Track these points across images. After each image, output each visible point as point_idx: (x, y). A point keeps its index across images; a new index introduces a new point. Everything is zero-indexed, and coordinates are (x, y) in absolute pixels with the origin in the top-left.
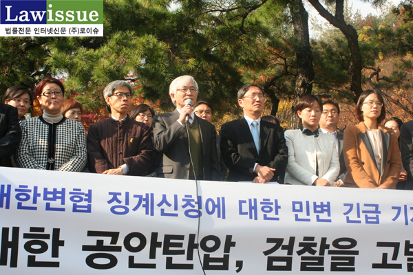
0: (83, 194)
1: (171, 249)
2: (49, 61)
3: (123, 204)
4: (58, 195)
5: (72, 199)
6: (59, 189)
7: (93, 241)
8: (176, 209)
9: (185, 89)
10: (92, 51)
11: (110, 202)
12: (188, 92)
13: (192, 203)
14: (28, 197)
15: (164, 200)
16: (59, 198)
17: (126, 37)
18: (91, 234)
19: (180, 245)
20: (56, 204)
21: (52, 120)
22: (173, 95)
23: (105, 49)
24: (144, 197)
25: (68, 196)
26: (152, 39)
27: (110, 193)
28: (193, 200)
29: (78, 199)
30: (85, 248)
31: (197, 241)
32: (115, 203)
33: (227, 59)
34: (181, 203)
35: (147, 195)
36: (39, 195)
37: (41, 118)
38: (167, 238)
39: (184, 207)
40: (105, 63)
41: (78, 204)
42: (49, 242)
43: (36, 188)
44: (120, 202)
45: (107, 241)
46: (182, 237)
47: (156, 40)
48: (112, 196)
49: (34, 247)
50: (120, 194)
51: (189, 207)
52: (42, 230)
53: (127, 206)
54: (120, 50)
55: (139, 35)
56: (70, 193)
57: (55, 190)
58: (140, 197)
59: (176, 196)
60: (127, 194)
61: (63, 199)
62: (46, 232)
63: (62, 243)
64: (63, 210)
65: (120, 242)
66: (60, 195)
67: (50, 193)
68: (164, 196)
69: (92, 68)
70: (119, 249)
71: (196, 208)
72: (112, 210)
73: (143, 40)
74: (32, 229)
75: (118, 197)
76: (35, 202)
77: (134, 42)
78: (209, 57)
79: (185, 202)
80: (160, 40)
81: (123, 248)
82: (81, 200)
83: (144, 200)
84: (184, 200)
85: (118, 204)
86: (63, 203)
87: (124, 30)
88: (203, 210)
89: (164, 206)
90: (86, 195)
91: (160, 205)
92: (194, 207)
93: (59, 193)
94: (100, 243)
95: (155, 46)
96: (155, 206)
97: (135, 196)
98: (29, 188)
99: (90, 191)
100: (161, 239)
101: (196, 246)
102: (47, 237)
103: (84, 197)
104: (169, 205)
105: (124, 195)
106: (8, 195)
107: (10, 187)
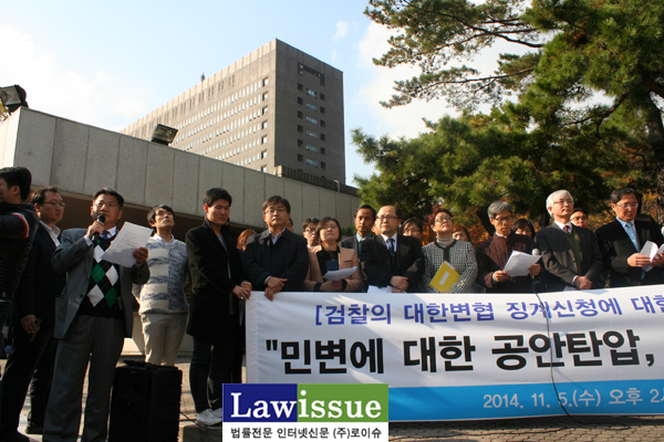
0: (484, 306)
1: (576, 347)
2: (432, 191)
3: (521, 310)
4: (463, 308)
5: (475, 310)
6: (463, 304)
7: (501, 344)
8: (571, 310)
9: (562, 201)
10: (465, 178)
11: (509, 310)
12: (565, 204)
13: (585, 305)
14: (438, 312)
15: (558, 305)
16: (464, 310)
17: (493, 162)
18: (497, 338)
19: (584, 343)
20: (463, 315)
21: (445, 244)
22: (551, 208)
23: (477, 174)
24: (539, 304)
25: (471, 309)
26: (517, 159)
27: (508, 304)
28: (586, 302)
29: (481, 310)
30: (495, 351)
31: (600, 337)
32: (514, 311)
33: (587, 164)
35: (542, 303)
36: (447, 309)
37: (436, 244)
38: (570, 337)
39: (578, 308)
40: (480, 186)
41: (482, 314)
42: (462, 348)
43: (443, 305)
44: (518, 310)
45: (514, 344)
46: (583, 336)
47: (520, 160)
48: (510, 306)
49: (449, 353)
50: (517, 304)
51: (583, 308)
52: (454, 338)
53: (525, 312)
54: (490, 174)
55: (504, 158)
56: (473, 306)
57: (459, 304)
58: (536, 305)
59: (568, 302)
60: (523, 303)
61: (468, 311)
62: (458, 340)
63: (473, 348)
64: (469, 319)
65: (526, 344)
66: (465, 308)
67: (456, 307)
68: (558, 303)
69: (468, 192)
70: (526, 350)
71: (591, 307)
72: (513, 315)
73: (509, 161)
74: (445, 338)
75: (516, 306)
76: (444, 315)
77: (501, 164)
78: (571, 167)
79: (579, 305)
80: (524, 159)
81: (530, 349)
82: (484, 310)
83: (540, 307)
84: (577, 303)
86: (468, 314)
87: (490, 156)
88: (598, 309)
89: (559, 309)
90: (487, 307)
91: (555, 309)
92: (588, 307)
93: (464, 306)
94: (508, 345)
95: (520, 165)
96: (551, 310)
97: (531, 304)
98: (437, 305)
99: (490, 304)
100: (563, 338)
101: (600, 343)
102: (460, 343)
103: (485, 308)
104: (564, 309)
105: (520, 304)
106: (421, 311)
107: (421, 305)
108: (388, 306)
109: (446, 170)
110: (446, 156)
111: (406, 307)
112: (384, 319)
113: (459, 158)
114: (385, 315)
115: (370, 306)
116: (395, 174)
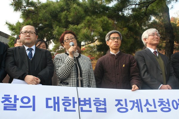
0: (101, 101)
2: (55, 32)
3: (124, 106)
4: (87, 102)
5: (95, 104)
6: (87, 99)
8: (155, 107)
11: (116, 105)
13: (164, 103)
14: (70, 104)
15: (147, 103)
16: (87, 104)
17: (92, 19)
24: (136, 101)
25: (92, 103)
27: (116, 100)
28: (164, 102)
29: (98, 104)
32: (119, 106)
34: (157, 104)
35: (137, 100)
36: (76, 103)
39: (159, 106)
41: (99, 107)
43: (74, 98)
44: (122, 105)
48: (117, 102)
50: (122, 100)
51: (162, 106)
53: (126, 107)
54: (90, 25)
55: (98, 18)
56: (94, 101)
57: (85, 99)
58: (133, 102)
59: (154, 100)
60: (126, 100)
61: (90, 104)
64: (91, 111)
66: (88, 102)
67: (82, 101)
68: (147, 100)
71: (167, 106)
72: (118, 109)
75: (121, 102)
76: (74, 107)
77: (96, 21)
79: (160, 103)
80: (109, 19)
82: (100, 105)
83: (136, 103)
84: (159, 102)
85: (121, 107)
86: (90, 107)
88: (171, 107)
89: (148, 106)
90: (103, 102)
91: (145, 106)
92: (165, 105)
93: (87, 101)
95: (107, 22)
96: (143, 107)
97: (130, 101)
98: (69, 99)
99: (105, 99)
103: (101, 103)
104: (151, 105)
105: (124, 101)
106: (58, 103)
107: (58, 98)
108: (34, 97)
109: (63, 21)
110: (64, 13)
111: (47, 99)
112: (30, 107)
113: (72, 14)
114: (31, 104)
115: (19, 97)
116: (32, 20)
